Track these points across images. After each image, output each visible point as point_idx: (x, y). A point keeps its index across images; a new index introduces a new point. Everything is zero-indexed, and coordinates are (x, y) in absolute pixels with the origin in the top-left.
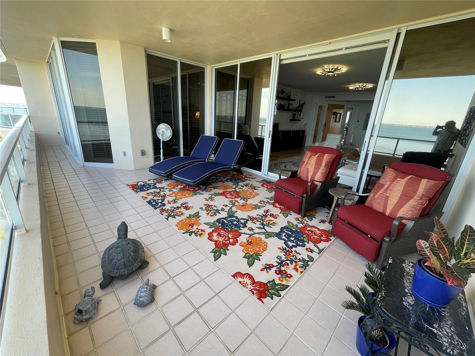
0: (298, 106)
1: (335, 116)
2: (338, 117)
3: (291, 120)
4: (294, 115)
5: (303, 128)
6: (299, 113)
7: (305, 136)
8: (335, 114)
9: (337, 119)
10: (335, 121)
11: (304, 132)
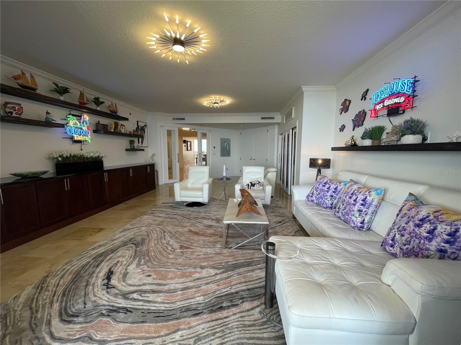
0: (135, 129)
1: (186, 144)
2: (188, 145)
3: (127, 150)
4: (132, 142)
5: (151, 161)
6: (140, 139)
7: (155, 172)
8: (185, 142)
9: (189, 148)
10: (187, 150)
11: (152, 166)
